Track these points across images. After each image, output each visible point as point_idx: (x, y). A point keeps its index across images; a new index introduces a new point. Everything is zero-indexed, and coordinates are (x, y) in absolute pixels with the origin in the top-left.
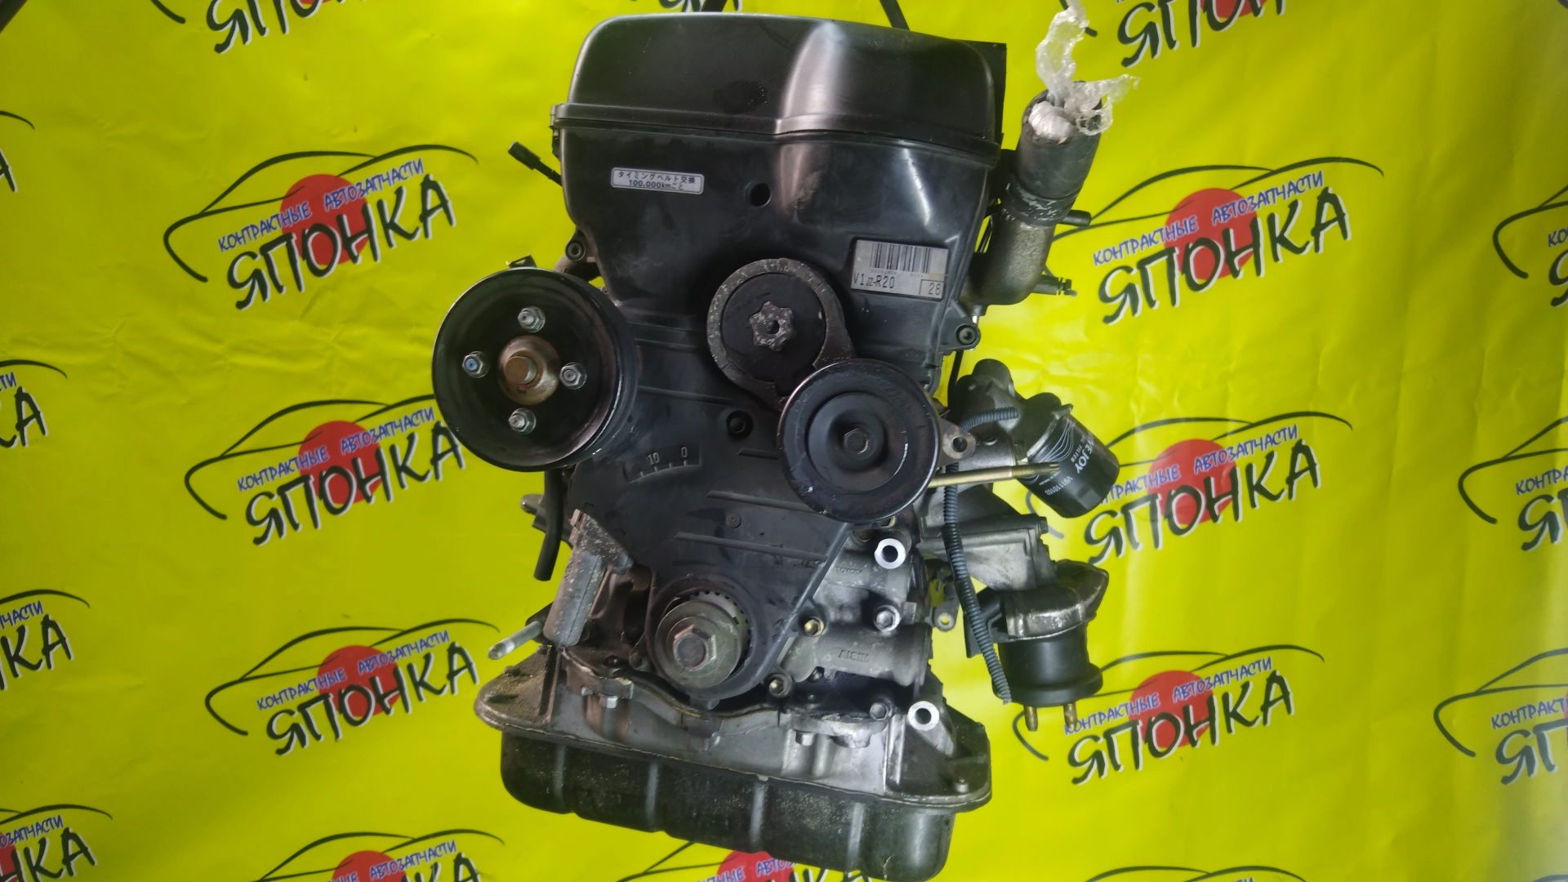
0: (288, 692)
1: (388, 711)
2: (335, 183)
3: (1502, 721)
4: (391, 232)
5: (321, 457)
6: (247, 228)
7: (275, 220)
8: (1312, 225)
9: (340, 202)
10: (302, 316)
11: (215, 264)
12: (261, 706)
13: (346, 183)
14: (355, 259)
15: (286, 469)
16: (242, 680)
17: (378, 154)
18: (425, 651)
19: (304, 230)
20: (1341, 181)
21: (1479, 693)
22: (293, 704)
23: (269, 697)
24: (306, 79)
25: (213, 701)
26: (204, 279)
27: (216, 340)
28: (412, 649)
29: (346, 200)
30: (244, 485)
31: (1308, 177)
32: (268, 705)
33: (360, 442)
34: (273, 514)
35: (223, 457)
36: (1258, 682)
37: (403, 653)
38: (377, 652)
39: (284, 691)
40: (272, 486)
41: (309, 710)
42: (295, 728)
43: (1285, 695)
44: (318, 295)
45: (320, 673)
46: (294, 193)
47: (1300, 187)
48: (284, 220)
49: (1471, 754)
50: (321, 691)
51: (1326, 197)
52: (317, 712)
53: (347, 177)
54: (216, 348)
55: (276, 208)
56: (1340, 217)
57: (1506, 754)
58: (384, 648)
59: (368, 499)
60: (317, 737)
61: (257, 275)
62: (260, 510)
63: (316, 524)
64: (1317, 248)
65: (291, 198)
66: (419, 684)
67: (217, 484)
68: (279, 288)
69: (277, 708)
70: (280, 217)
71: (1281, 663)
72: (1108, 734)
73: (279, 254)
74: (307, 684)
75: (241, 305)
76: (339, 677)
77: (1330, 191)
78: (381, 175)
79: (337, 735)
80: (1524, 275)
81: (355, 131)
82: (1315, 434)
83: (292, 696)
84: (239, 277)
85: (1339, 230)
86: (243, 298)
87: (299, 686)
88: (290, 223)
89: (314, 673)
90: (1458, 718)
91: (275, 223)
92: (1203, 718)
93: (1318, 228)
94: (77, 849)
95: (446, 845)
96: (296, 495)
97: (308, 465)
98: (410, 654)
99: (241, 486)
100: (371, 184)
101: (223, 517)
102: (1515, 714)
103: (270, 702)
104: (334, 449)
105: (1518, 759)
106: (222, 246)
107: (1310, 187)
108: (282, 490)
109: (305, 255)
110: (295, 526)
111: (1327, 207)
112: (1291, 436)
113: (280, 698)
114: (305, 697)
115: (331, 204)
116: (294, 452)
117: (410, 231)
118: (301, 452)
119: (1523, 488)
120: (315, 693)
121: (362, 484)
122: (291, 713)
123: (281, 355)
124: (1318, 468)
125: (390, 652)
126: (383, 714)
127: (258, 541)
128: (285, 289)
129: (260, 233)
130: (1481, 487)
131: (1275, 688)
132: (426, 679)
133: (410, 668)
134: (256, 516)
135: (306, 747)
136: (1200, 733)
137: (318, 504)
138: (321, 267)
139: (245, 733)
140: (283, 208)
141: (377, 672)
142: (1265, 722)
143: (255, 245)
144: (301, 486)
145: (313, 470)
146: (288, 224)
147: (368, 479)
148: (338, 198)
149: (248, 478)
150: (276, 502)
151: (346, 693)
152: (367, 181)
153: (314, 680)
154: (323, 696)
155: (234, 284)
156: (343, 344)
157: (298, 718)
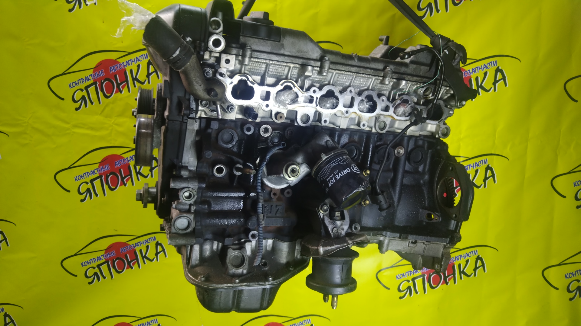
0: (93, 260)
1: (132, 268)
2: (114, 62)
3: (569, 276)
4: (135, 82)
5: (107, 168)
6: (80, 80)
7: (91, 76)
8: (493, 81)
9: (116, 70)
10: (101, 113)
11: (67, 93)
12: (82, 265)
13: (118, 62)
14: (121, 92)
15: (93, 173)
16: (75, 255)
17: (130, 51)
18: (147, 244)
19: (102, 81)
20: (504, 64)
21: (560, 265)
22: (95, 265)
23: (85, 262)
24: (103, 22)
25: (64, 263)
26: (63, 99)
27: (68, 123)
28: (142, 243)
29: (118, 69)
30: (77, 179)
31: (491, 62)
32: (85, 265)
33: (122, 162)
34: (88, 190)
35: (69, 168)
36: (472, 259)
37: (138, 245)
38: (128, 245)
39: (92, 259)
40: (88, 179)
41: (101, 267)
42: (96, 274)
43: (483, 265)
44: (107, 106)
45: (105, 253)
46: (98, 66)
47: (488, 66)
48: (94, 76)
49: (557, 289)
50: (106, 260)
51: (498, 70)
52: (104, 268)
53: (118, 60)
54: (67, 126)
55: (91, 72)
56: (504, 78)
57: (571, 289)
58: (130, 243)
59: (125, 185)
60: (104, 278)
61: (83, 98)
62: (83, 189)
63: (105, 195)
64: (495, 90)
65: (97, 68)
66: (144, 257)
67: (66, 178)
68: (92, 103)
69: (88, 266)
70: (92, 75)
71: (481, 252)
72: (413, 280)
73: (92, 89)
74: (100, 257)
75: (77, 109)
76: (113, 254)
77: (500, 68)
78: (132, 60)
79: (112, 277)
80: (576, 101)
81: (122, 43)
82: (494, 162)
83: (95, 262)
84: (76, 98)
85: (503, 83)
86: (78, 107)
87: (98, 257)
88: (96, 78)
89: (103, 253)
90: (551, 274)
91: (90, 78)
92: (451, 274)
93: (495, 82)
94: (10, 321)
95: (154, 321)
96: (97, 183)
97: (102, 172)
98: (141, 246)
99: (76, 179)
100: (128, 63)
101: (69, 191)
102: (574, 273)
103: (86, 263)
104: (112, 165)
105: (576, 291)
106: (70, 86)
107: (492, 67)
108: (92, 181)
109: (102, 90)
110: (97, 195)
111: (499, 74)
112: (485, 163)
113: (90, 262)
114: (100, 262)
115: (112, 71)
116: (97, 166)
117: (143, 81)
118: (99, 167)
119: (576, 184)
120: (104, 260)
121: (123, 179)
122: (94, 268)
123: (92, 129)
124: (495, 176)
125: (133, 245)
126: (130, 269)
127: (82, 201)
128: (94, 103)
129: (85, 81)
130: (559, 183)
131: (479, 262)
132: (147, 255)
133: (141, 251)
134: (81, 191)
135: (100, 281)
136: (449, 280)
137: (106, 186)
138: (108, 95)
139: (76, 276)
140: (94, 72)
141: (128, 252)
142: (475, 275)
143: (83, 86)
144: (99, 180)
145: (104, 173)
146: (95, 78)
147: (125, 177)
148: (115, 68)
149: (78, 176)
150: (90, 186)
151: (116, 261)
152: (126, 62)
153: (103, 255)
154: (107, 262)
155: (74, 101)
156: (117, 124)
157: (97, 270)
